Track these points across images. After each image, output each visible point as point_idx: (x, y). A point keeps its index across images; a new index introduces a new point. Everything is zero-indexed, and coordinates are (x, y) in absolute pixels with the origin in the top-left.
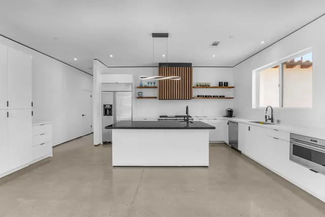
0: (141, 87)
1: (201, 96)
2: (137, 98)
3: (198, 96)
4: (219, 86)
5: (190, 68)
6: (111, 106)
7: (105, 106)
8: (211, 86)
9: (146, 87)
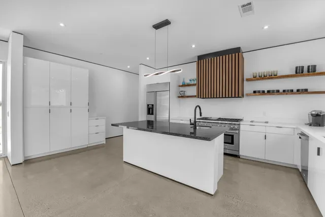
0: (184, 85)
1: (259, 92)
2: (179, 97)
3: (255, 92)
4: (296, 72)
5: (237, 54)
6: (153, 105)
7: (148, 105)
8: (278, 75)
9: (189, 85)
